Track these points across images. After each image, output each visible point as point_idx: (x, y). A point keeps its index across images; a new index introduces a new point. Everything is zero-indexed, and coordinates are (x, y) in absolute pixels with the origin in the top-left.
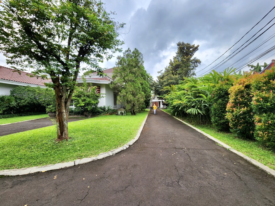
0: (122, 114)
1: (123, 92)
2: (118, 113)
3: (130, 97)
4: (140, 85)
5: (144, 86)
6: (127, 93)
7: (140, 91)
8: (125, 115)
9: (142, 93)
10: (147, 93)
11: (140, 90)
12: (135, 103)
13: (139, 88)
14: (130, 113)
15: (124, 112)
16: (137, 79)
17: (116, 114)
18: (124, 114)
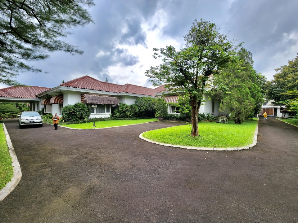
0: (224, 122)
1: (227, 99)
2: (219, 121)
3: (236, 105)
4: (248, 90)
5: (252, 89)
6: (231, 100)
7: (247, 97)
8: (228, 123)
9: (251, 99)
10: (256, 98)
11: (248, 95)
12: (241, 110)
13: (246, 93)
14: (234, 122)
15: (226, 120)
16: (244, 84)
17: (217, 121)
18: (226, 122)
